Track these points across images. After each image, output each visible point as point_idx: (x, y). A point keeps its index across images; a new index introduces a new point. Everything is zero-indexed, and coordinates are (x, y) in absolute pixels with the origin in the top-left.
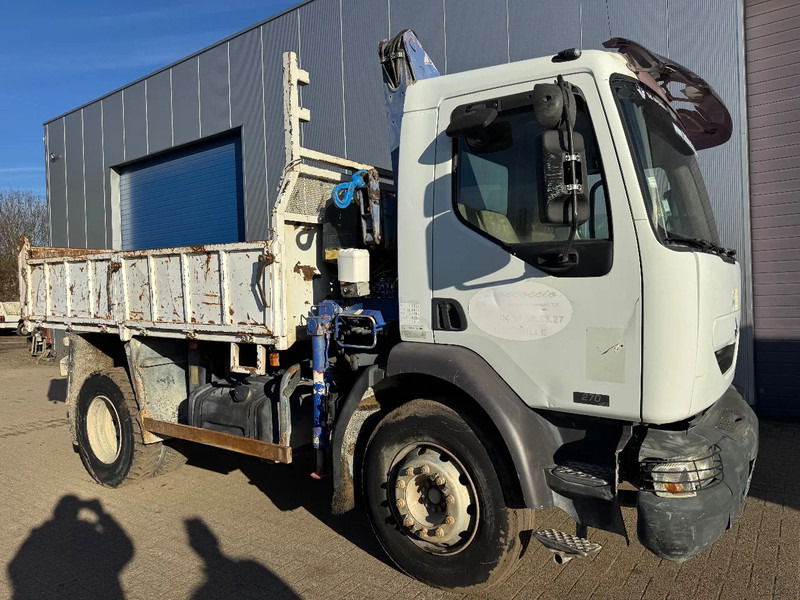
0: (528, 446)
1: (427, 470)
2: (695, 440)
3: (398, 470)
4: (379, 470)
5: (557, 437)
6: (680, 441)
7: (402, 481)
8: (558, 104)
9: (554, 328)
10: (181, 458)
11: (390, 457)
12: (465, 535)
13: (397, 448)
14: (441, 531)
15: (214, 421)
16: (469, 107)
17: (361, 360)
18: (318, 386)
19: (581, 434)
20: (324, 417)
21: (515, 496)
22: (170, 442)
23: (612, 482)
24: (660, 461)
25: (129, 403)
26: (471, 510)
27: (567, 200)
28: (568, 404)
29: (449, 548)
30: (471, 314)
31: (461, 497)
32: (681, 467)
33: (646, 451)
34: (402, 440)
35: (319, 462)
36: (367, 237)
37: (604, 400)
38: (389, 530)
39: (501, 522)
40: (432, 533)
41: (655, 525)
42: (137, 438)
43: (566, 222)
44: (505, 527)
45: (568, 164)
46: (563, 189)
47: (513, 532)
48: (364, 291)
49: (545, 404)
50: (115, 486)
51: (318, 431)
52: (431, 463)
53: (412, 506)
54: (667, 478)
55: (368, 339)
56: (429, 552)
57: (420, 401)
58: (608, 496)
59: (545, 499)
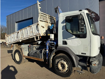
0: (76, 59)
1: (62, 62)
2: (96, 59)
3: (58, 62)
4: (55, 62)
5: (79, 58)
6: (95, 59)
7: (59, 64)
8: (81, 17)
9: (79, 45)
10: (28, 60)
11: (57, 61)
12: (67, 71)
13: (58, 60)
14: (64, 70)
15: (33, 56)
16: (68, 17)
17: (53, 48)
18: (47, 52)
19: (82, 58)
20: (48, 55)
21: (74, 66)
22: (26, 58)
23: (86, 64)
24: (93, 61)
25: (21, 53)
26: (68, 67)
27: (82, 29)
28: (81, 54)
29: (65, 72)
30: (68, 43)
31: (66, 66)
32: (95, 62)
33: (91, 60)
34: (59, 59)
35: (47, 61)
36: (54, 33)
37: (85, 54)
38: (57, 70)
39: (72, 69)
40: (63, 70)
41: (92, 69)
42: (22, 58)
43: (82, 32)
44: (72, 70)
45: (82, 24)
46: (81, 27)
47: (73, 70)
48: (53, 39)
49: (78, 54)
50: (19, 64)
51: (47, 57)
52: (63, 62)
53: (60, 67)
54: (94, 64)
55: (54, 46)
56: (62, 73)
57: (61, 54)
58: (86, 66)
59: (78, 66)
